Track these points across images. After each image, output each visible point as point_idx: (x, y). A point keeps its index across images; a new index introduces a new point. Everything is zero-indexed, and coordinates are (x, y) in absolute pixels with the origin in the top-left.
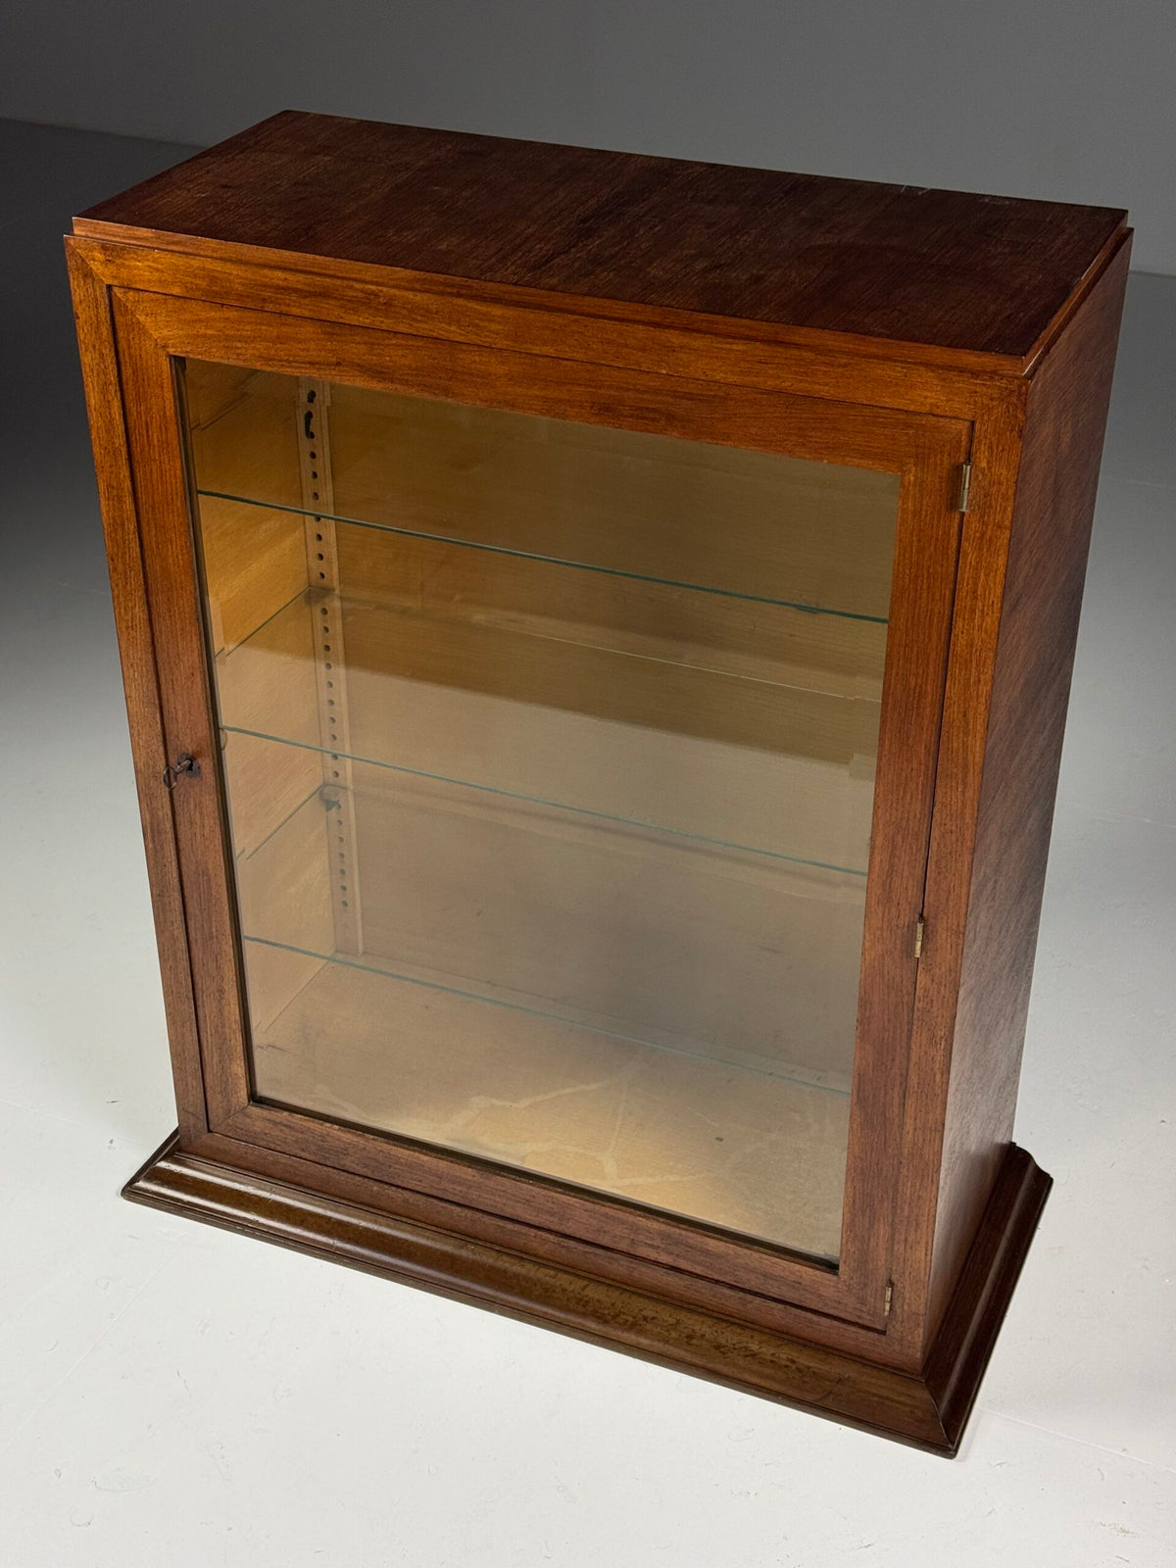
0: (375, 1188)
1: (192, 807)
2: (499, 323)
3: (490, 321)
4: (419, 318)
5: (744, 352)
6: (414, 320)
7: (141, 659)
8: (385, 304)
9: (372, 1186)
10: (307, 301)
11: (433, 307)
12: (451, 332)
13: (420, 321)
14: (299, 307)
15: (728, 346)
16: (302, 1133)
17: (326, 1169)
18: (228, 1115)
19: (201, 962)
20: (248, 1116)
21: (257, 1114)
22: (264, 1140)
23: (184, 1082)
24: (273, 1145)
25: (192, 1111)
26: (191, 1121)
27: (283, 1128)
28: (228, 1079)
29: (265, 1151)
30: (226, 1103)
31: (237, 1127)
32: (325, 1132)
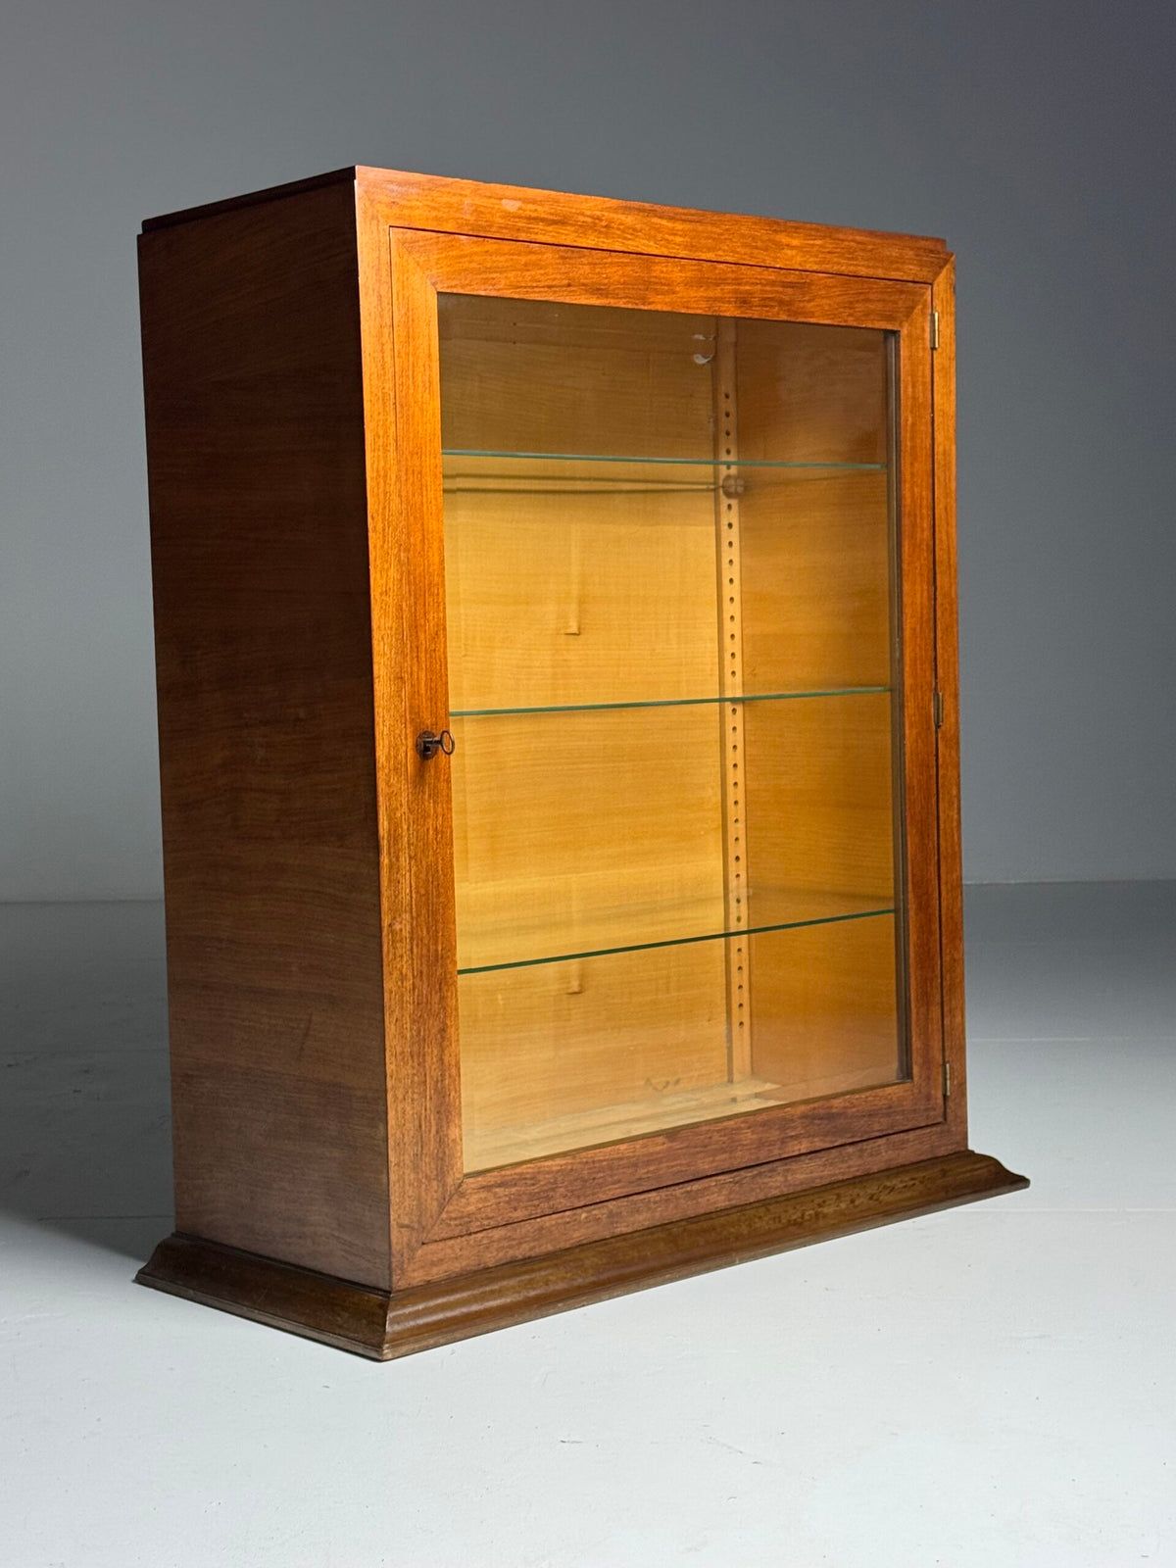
1: (426, 796)
2: (681, 236)
3: (675, 235)
4: (629, 236)
5: (821, 246)
6: (625, 238)
7: (391, 628)
8: (606, 226)
9: (580, 1215)
10: (550, 228)
11: (638, 227)
12: (650, 246)
13: (630, 239)
14: (544, 234)
15: (812, 242)
16: (515, 1185)
17: (538, 1220)
18: (442, 1208)
19: (425, 1000)
20: (462, 1195)
21: (473, 1186)
22: (477, 1220)
23: (401, 1182)
24: (486, 1222)
25: (406, 1222)
26: (405, 1239)
27: (497, 1190)
28: (444, 1153)
29: (480, 1235)
30: (441, 1189)
31: (451, 1219)
32: (536, 1170)
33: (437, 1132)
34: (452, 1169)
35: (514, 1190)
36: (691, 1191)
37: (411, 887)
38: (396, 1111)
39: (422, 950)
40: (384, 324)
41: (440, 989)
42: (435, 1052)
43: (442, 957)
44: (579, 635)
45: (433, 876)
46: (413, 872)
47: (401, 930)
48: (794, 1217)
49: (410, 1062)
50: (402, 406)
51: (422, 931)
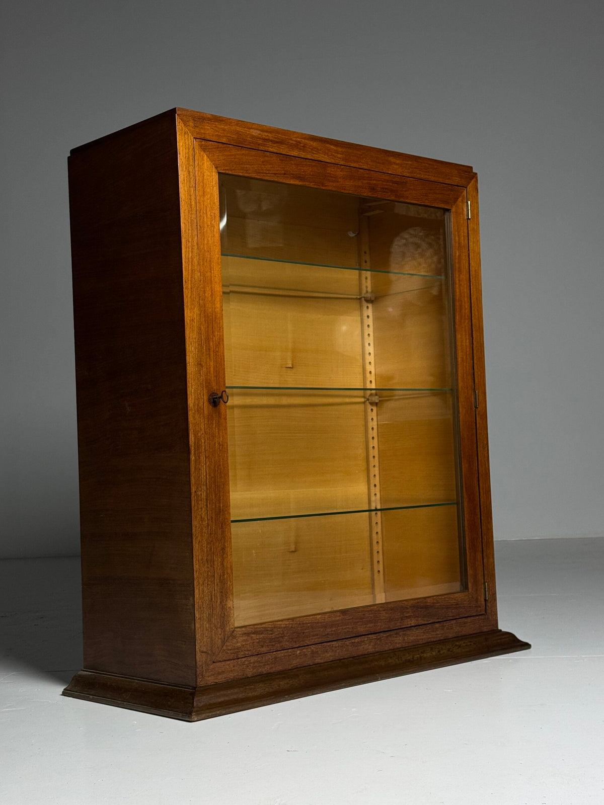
0: (298, 652)
1: (214, 426)
2: (341, 154)
3: (338, 153)
4: (315, 152)
7: (195, 338)
8: (303, 146)
9: (297, 651)
10: (275, 145)
11: (319, 148)
12: (325, 158)
13: (315, 154)
14: (272, 148)
16: (262, 633)
17: (274, 653)
18: (223, 643)
19: (214, 532)
20: (234, 637)
21: (240, 633)
22: (242, 651)
23: (202, 628)
24: (247, 653)
25: (205, 650)
26: (204, 659)
27: (253, 635)
28: (225, 614)
29: (244, 659)
30: (223, 634)
31: (228, 650)
32: (273, 626)
33: (221, 603)
34: (229, 623)
35: (261, 636)
36: (355, 642)
37: (206, 472)
38: (199, 589)
39: (212, 506)
40: (191, 186)
41: (222, 527)
42: (220, 560)
43: (223, 510)
44: (292, 368)
45: (218, 467)
46: (207, 465)
47: (201, 495)
48: (409, 658)
49: (206, 564)
50: (200, 227)
51: (212, 496)
